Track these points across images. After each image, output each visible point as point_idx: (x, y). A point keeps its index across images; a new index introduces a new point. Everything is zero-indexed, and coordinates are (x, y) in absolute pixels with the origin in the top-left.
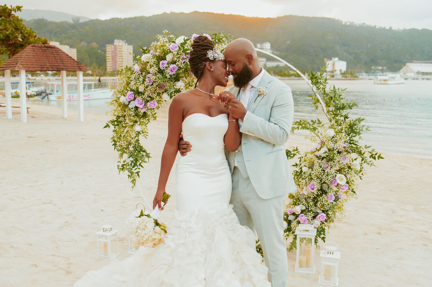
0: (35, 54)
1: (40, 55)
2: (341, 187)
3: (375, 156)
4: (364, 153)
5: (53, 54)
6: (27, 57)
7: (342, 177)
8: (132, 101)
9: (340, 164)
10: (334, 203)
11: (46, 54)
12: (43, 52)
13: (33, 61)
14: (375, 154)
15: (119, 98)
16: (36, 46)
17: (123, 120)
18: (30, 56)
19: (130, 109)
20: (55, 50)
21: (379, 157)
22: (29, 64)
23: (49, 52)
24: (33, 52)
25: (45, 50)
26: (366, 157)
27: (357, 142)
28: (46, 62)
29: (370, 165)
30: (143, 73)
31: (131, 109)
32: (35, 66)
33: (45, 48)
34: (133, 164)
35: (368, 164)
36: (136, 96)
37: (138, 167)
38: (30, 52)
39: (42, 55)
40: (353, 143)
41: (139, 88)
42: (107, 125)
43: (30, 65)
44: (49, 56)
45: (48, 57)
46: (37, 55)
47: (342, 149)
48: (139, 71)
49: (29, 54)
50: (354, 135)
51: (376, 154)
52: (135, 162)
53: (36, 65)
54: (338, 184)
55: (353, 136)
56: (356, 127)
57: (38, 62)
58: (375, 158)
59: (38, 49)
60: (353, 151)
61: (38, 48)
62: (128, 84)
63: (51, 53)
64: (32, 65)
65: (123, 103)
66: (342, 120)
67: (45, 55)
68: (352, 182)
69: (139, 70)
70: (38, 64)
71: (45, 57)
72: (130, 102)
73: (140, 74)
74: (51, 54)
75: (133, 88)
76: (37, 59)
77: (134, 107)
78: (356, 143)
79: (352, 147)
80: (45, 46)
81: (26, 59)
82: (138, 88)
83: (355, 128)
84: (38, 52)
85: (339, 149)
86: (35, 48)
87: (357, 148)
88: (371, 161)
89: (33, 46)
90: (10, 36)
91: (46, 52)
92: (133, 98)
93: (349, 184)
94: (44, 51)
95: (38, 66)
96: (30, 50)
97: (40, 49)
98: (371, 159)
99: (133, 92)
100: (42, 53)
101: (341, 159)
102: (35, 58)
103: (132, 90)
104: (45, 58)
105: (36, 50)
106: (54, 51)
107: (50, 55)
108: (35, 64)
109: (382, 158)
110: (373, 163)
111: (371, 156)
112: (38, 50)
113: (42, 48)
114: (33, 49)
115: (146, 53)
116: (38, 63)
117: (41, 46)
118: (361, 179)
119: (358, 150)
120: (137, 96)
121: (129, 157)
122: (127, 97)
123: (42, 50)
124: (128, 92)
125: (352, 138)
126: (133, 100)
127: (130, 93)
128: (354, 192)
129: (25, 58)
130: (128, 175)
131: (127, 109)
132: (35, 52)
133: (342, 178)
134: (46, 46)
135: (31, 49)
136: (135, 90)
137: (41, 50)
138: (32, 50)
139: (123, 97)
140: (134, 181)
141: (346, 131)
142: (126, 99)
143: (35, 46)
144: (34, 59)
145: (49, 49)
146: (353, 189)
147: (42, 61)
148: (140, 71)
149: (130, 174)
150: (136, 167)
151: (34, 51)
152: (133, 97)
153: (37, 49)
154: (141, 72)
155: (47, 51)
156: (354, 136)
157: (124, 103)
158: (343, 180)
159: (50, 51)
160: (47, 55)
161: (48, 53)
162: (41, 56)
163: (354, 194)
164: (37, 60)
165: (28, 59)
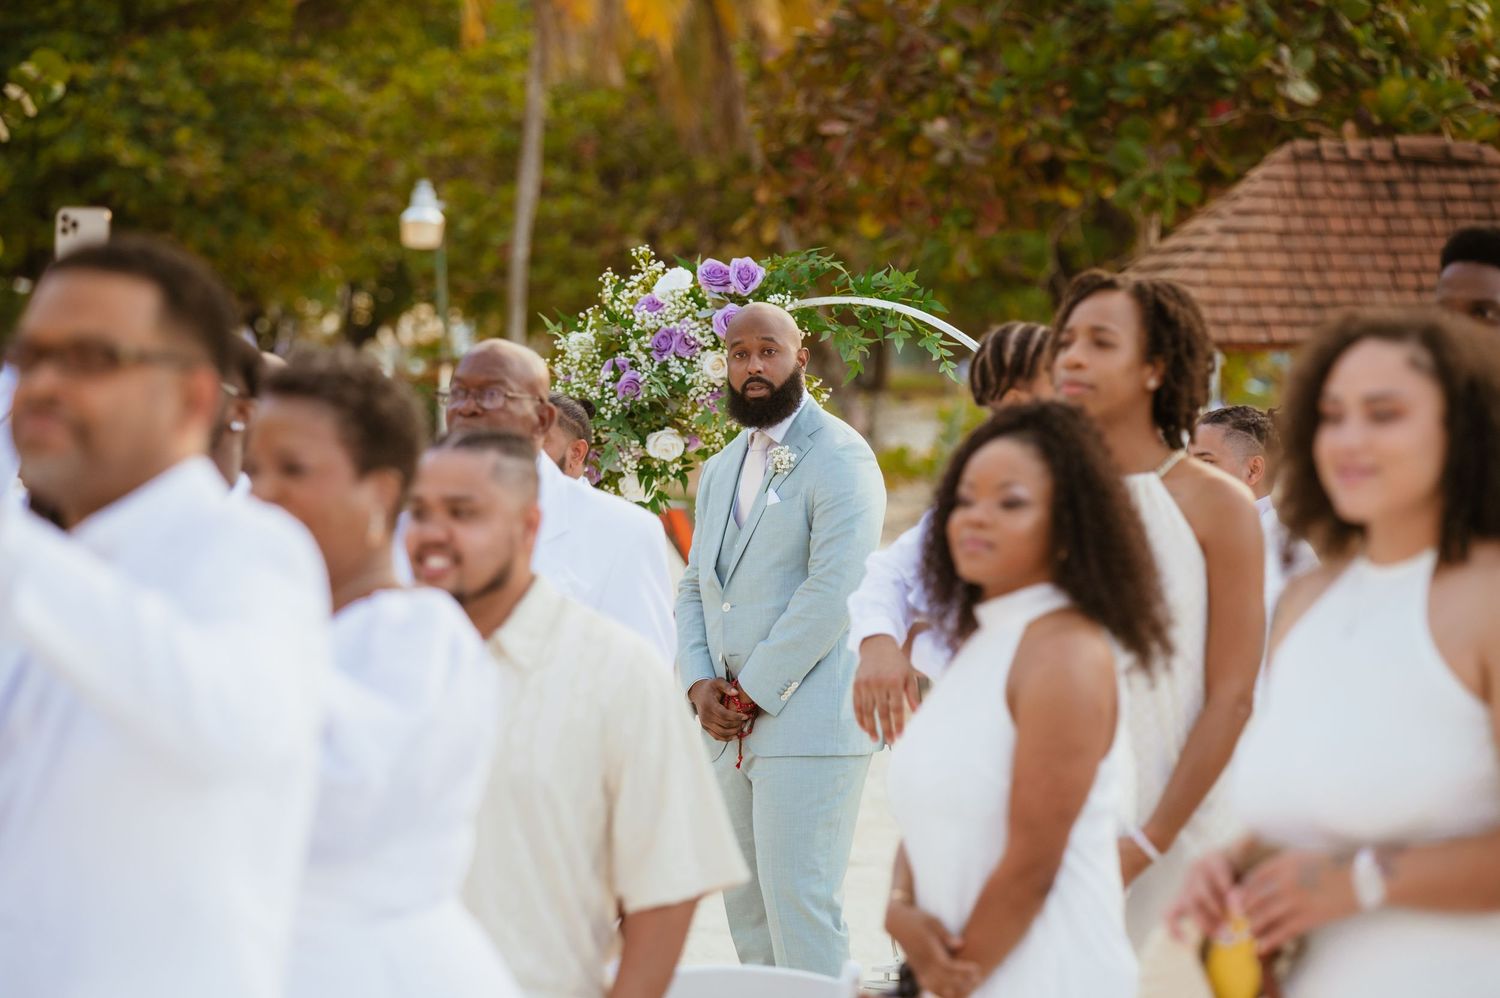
0: (1298, 223)
1: (1338, 225)
5: (1445, 216)
6: (1232, 241)
11: (1386, 218)
12: (1371, 198)
13: (1273, 277)
16: (1327, 154)
18: (1252, 240)
20: (1473, 183)
22: (1235, 295)
23: (1419, 199)
24: (1283, 206)
25: (1389, 183)
28: (1371, 278)
32: (1271, 314)
33: (1395, 172)
38: (1267, 204)
39: (1356, 225)
43: (1235, 305)
44: (1409, 234)
45: (1399, 244)
46: (1319, 224)
49: (1257, 222)
53: (1282, 306)
57: (1310, 278)
59: (1338, 181)
61: (1340, 172)
63: (1435, 208)
64: (1254, 305)
67: (1378, 225)
70: (1302, 296)
71: (1378, 244)
74: (1429, 217)
76: (1306, 260)
80: (1396, 151)
81: (1216, 259)
84: (1324, 206)
86: (1314, 170)
89: (1297, 159)
90: (1222, 68)
91: (1394, 197)
94: (1382, 190)
95: (1295, 314)
96: (1274, 187)
97: (1350, 179)
100: (1363, 207)
102: (1289, 251)
104: (1372, 253)
105: (1317, 188)
106: (1461, 190)
107: (1419, 225)
108: (1281, 296)
112: (1334, 189)
113: (1373, 172)
114: (1298, 180)
116: (1308, 288)
117: (1370, 151)
123: (1366, 182)
129: (1210, 250)
132: (1300, 205)
134: (1404, 152)
135: (1278, 179)
137: (1354, 189)
138: (1289, 187)
143: (1316, 156)
144: (1281, 260)
145: (1424, 173)
147: (1344, 270)
151: (1302, 196)
153: (1325, 179)
155: (1405, 189)
159: (1432, 190)
160: (1398, 225)
161: (1408, 207)
162: (1350, 234)
164: (1299, 270)
165: (1237, 259)
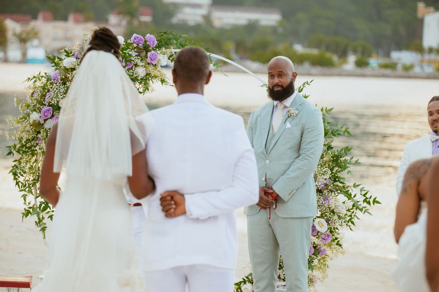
2: (322, 236)
3: (369, 200)
4: (355, 196)
7: (322, 221)
8: (48, 119)
9: (321, 207)
10: (313, 256)
14: (369, 198)
15: (29, 115)
17: (35, 145)
19: (47, 129)
21: (375, 201)
26: (358, 202)
27: (344, 179)
29: (363, 212)
30: (67, 83)
31: (49, 130)
34: (43, 205)
35: (361, 210)
36: (55, 113)
37: (51, 210)
40: (339, 181)
41: (60, 102)
42: (10, 151)
47: (322, 185)
48: (59, 80)
50: (340, 169)
51: (371, 197)
52: (45, 203)
54: (318, 232)
55: (338, 170)
56: (341, 159)
58: (369, 203)
60: (339, 191)
62: (43, 96)
65: (37, 122)
66: (326, 151)
68: (337, 230)
69: (60, 78)
72: (45, 120)
73: (61, 83)
75: (53, 102)
77: (51, 128)
78: (342, 181)
79: (337, 186)
82: (58, 102)
83: (341, 161)
85: (319, 187)
87: (344, 187)
88: (365, 207)
92: (50, 116)
93: (333, 233)
98: (365, 204)
99: (51, 108)
101: (321, 199)
103: (49, 105)
109: (378, 202)
110: (368, 210)
111: (365, 201)
115: (69, 56)
118: (351, 229)
119: (345, 189)
120: (57, 113)
121: (37, 197)
122: (42, 114)
124: (43, 107)
125: (337, 174)
126: (50, 118)
127: (46, 108)
128: (340, 245)
130: (36, 222)
131: (42, 130)
133: (322, 224)
136: (55, 104)
139: (34, 113)
140: (43, 229)
141: (329, 165)
142: (40, 117)
146: (338, 241)
148: (61, 80)
149: (37, 221)
150: (48, 210)
152: (50, 113)
154: (62, 82)
156: (339, 172)
157: (39, 121)
158: (323, 226)
163: (339, 247)
